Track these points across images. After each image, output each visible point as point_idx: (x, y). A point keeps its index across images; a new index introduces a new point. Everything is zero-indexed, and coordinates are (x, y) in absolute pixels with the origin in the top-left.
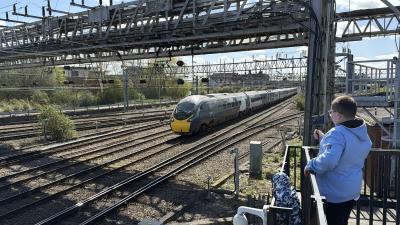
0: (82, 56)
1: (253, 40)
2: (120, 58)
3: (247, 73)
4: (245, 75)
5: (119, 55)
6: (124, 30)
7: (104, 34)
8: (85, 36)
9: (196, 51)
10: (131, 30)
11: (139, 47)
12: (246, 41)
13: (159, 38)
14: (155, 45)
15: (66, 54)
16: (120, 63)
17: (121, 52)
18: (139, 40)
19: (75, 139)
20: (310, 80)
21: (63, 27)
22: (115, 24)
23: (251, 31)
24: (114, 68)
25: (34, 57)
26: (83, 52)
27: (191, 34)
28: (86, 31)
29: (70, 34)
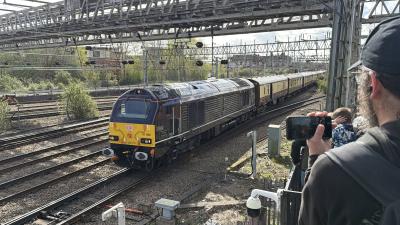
0: (103, 36)
1: (275, 20)
2: (140, 38)
3: (269, 54)
4: (267, 57)
5: (139, 36)
6: (144, 11)
7: (124, 14)
8: (107, 16)
9: (215, 32)
10: (151, 10)
11: (159, 27)
12: (268, 21)
13: (179, 18)
14: (175, 26)
15: (88, 34)
16: (140, 44)
17: (141, 33)
18: (159, 20)
19: (97, 118)
20: (334, 63)
21: (85, 8)
22: (136, 4)
23: (274, 12)
24: (134, 49)
25: (57, 37)
26: (103, 32)
27: (212, 15)
28: (107, 12)
29: (92, 14)
